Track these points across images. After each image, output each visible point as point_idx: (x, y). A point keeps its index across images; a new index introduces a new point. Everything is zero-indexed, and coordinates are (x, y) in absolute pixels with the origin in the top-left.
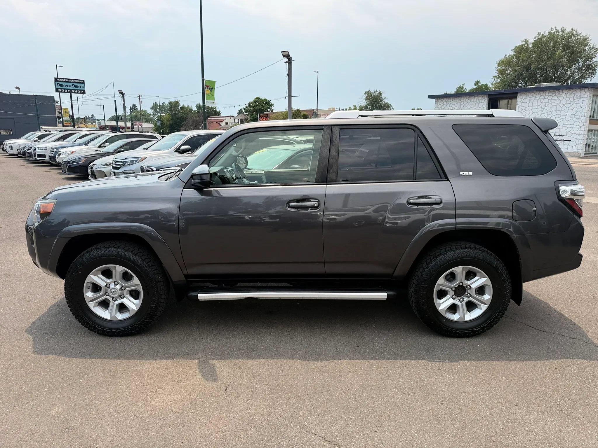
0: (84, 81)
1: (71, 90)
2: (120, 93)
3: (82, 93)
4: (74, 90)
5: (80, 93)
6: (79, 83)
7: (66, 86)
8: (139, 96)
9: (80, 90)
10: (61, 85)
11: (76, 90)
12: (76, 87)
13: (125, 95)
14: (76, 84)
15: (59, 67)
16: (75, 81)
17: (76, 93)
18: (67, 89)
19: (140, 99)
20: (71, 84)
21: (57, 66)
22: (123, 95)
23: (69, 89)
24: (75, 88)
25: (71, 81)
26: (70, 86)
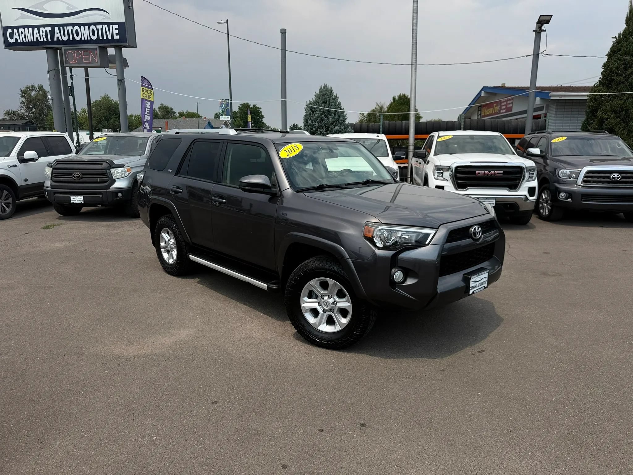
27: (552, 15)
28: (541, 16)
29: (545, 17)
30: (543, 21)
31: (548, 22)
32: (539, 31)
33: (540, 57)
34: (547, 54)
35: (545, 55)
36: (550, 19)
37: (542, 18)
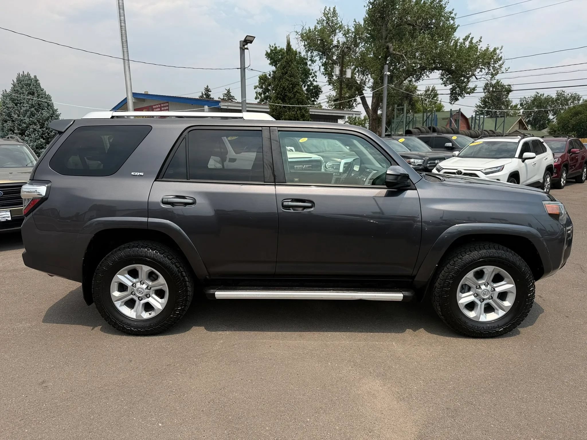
27: (255, 37)
28: (247, 36)
29: (250, 37)
30: (248, 40)
31: (251, 42)
32: (243, 49)
33: (246, 70)
34: (252, 69)
35: (250, 69)
36: (253, 40)
37: (248, 38)
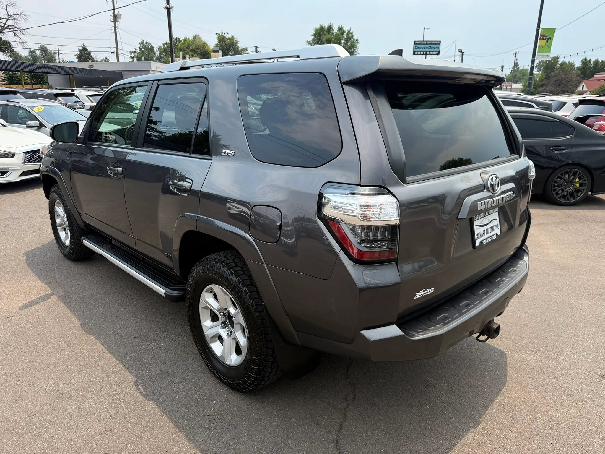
0: (440, 41)
1: (426, 52)
2: (459, 52)
3: (437, 54)
4: (429, 51)
5: (435, 54)
6: (436, 44)
7: (423, 48)
8: (516, 54)
9: (435, 51)
10: (418, 48)
11: (431, 51)
12: (432, 48)
13: (464, 54)
14: (432, 46)
15: (427, 30)
16: (432, 43)
17: (431, 54)
18: (423, 51)
19: (515, 57)
20: (428, 46)
21: (424, 29)
22: (463, 53)
23: (425, 51)
24: (431, 50)
25: (428, 43)
26: (427, 48)
